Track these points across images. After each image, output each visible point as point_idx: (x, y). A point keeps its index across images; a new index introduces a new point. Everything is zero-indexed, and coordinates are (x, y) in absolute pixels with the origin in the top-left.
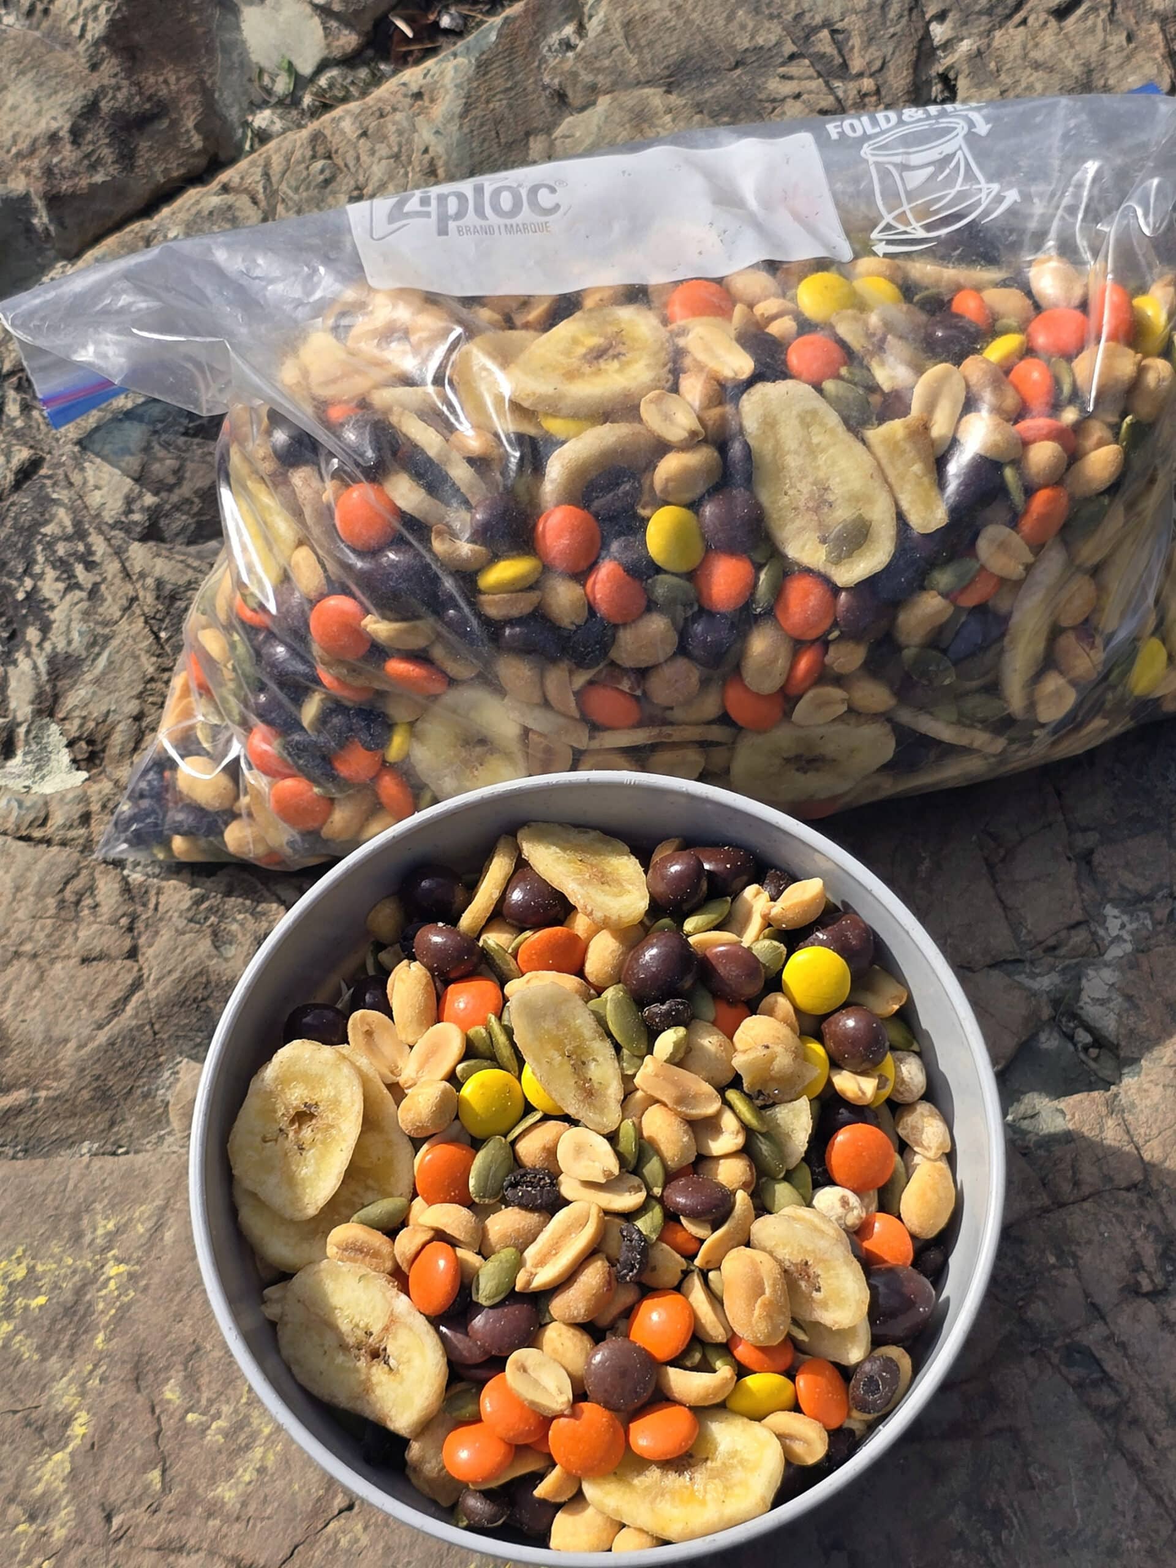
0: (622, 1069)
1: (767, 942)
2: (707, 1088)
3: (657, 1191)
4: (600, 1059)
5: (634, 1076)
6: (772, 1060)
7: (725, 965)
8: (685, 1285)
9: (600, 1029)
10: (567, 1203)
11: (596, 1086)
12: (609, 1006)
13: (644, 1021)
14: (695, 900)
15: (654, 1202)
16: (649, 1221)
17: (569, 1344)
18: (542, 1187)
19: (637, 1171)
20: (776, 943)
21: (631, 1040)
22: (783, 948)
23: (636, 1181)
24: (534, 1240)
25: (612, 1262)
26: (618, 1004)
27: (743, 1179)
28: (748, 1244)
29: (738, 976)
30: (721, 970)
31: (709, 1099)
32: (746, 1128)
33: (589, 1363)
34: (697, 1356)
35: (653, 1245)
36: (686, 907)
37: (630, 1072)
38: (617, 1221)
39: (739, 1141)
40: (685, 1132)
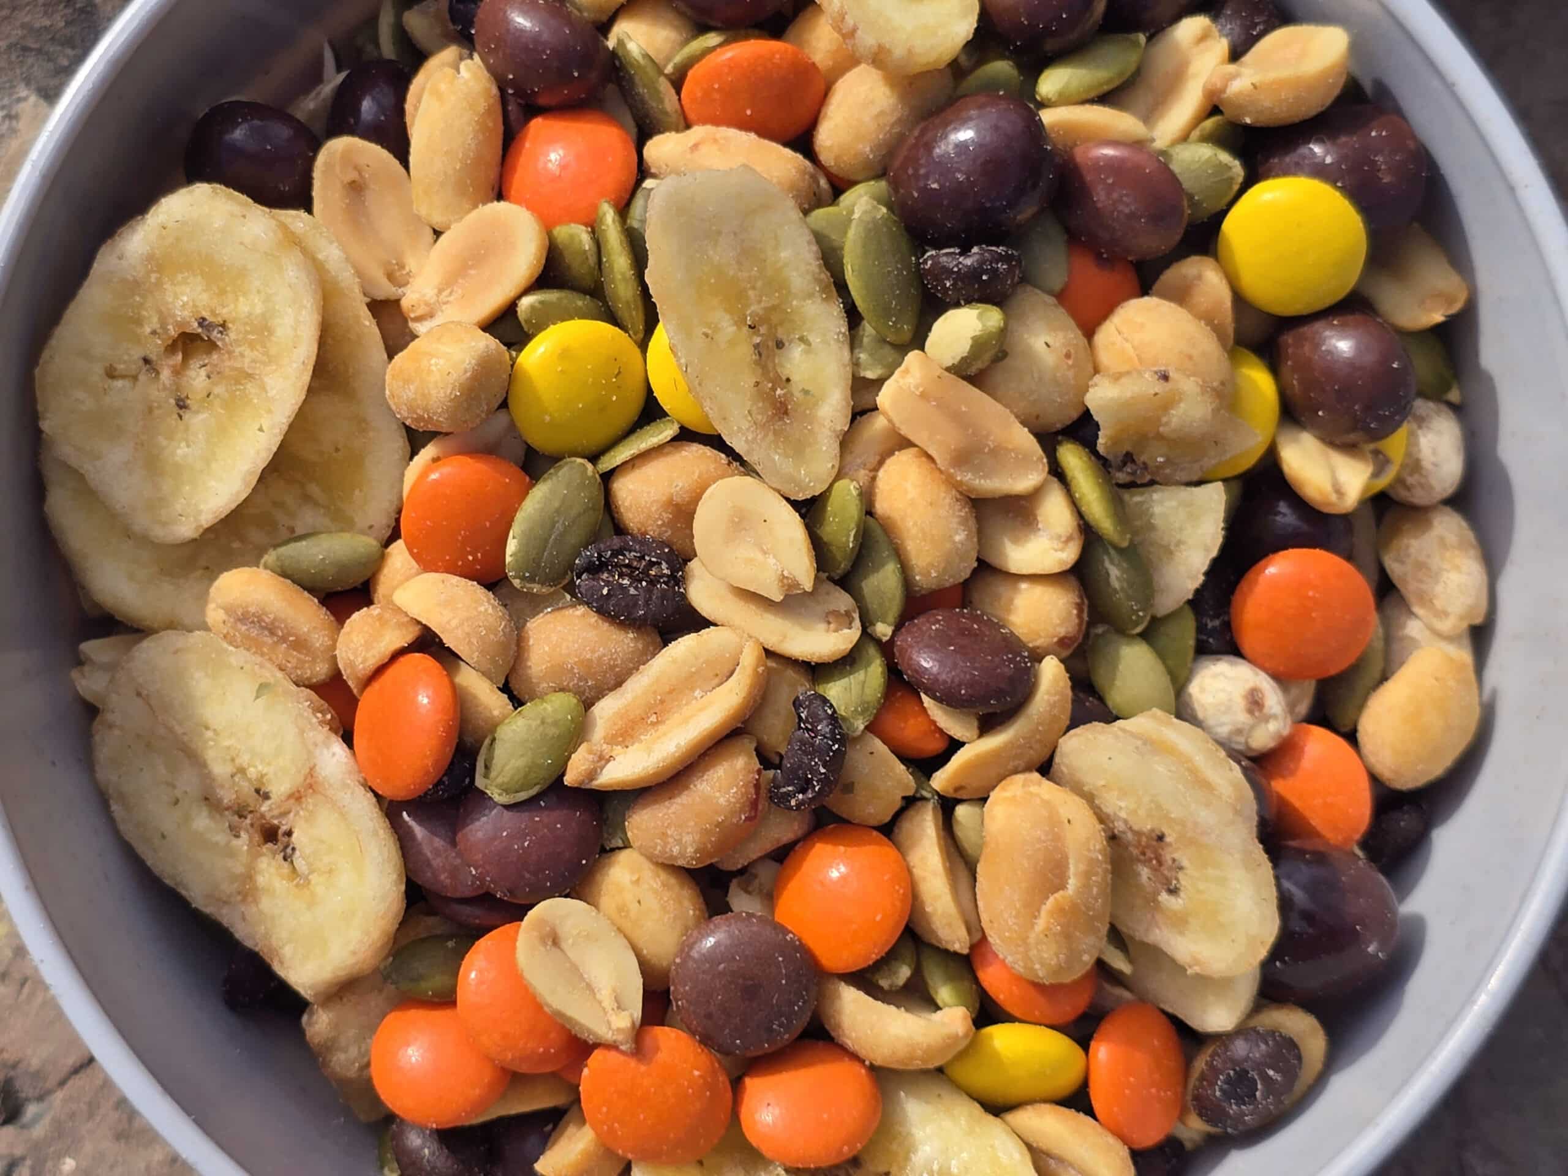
0: (856, 364)
1: (1206, 152)
2: (1024, 440)
3: (884, 630)
4: (815, 339)
5: (879, 383)
6: (1167, 404)
7: (1110, 189)
8: (906, 826)
9: (825, 276)
10: (697, 622)
11: (798, 395)
12: (852, 233)
13: (919, 275)
14: (1073, 36)
15: (872, 651)
16: (855, 689)
17: (652, 903)
18: (652, 582)
19: (847, 582)
20: (1225, 157)
21: (885, 312)
22: (1237, 169)
23: (843, 601)
24: (619, 684)
25: (766, 759)
26: (872, 230)
27: (1062, 631)
28: (1045, 768)
29: (1132, 216)
30: (1100, 196)
31: (1023, 461)
32: (1087, 531)
33: (685, 948)
34: (904, 973)
35: (856, 740)
36: (1050, 45)
37: (870, 374)
38: (790, 673)
39: (1068, 555)
40: (964, 522)
